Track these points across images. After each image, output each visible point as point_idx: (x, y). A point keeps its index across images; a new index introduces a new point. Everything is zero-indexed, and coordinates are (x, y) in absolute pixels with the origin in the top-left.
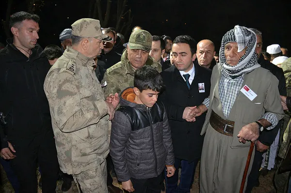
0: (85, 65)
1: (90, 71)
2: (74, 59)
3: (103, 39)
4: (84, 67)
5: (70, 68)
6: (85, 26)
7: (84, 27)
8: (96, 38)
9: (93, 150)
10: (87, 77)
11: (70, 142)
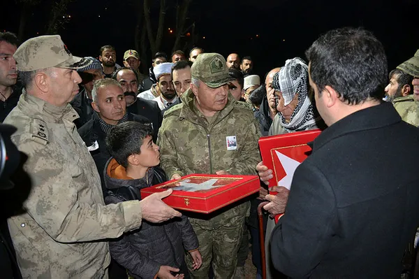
0: (59, 121)
1: (69, 130)
2: (40, 114)
3: (71, 66)
4: (58, 126)
5: (39, 133)
6: (32, 50)
7: (31, 54)
8: (58, 66)
9: (87, 262)
10: (67, 143)
11: (47, 258)
